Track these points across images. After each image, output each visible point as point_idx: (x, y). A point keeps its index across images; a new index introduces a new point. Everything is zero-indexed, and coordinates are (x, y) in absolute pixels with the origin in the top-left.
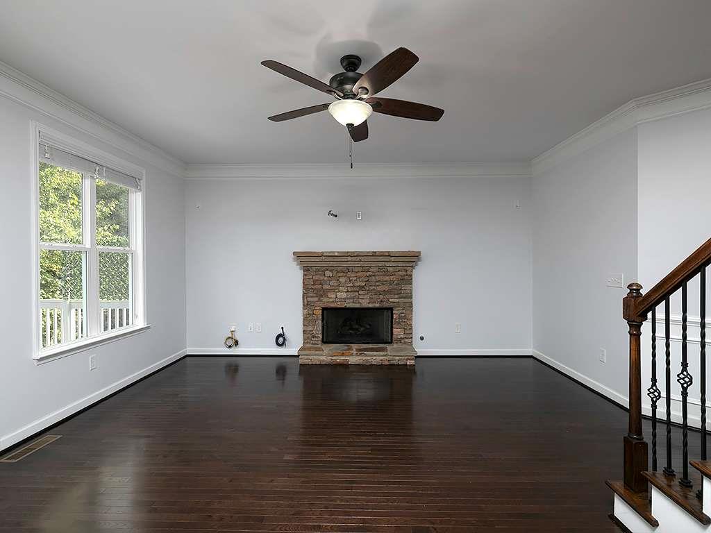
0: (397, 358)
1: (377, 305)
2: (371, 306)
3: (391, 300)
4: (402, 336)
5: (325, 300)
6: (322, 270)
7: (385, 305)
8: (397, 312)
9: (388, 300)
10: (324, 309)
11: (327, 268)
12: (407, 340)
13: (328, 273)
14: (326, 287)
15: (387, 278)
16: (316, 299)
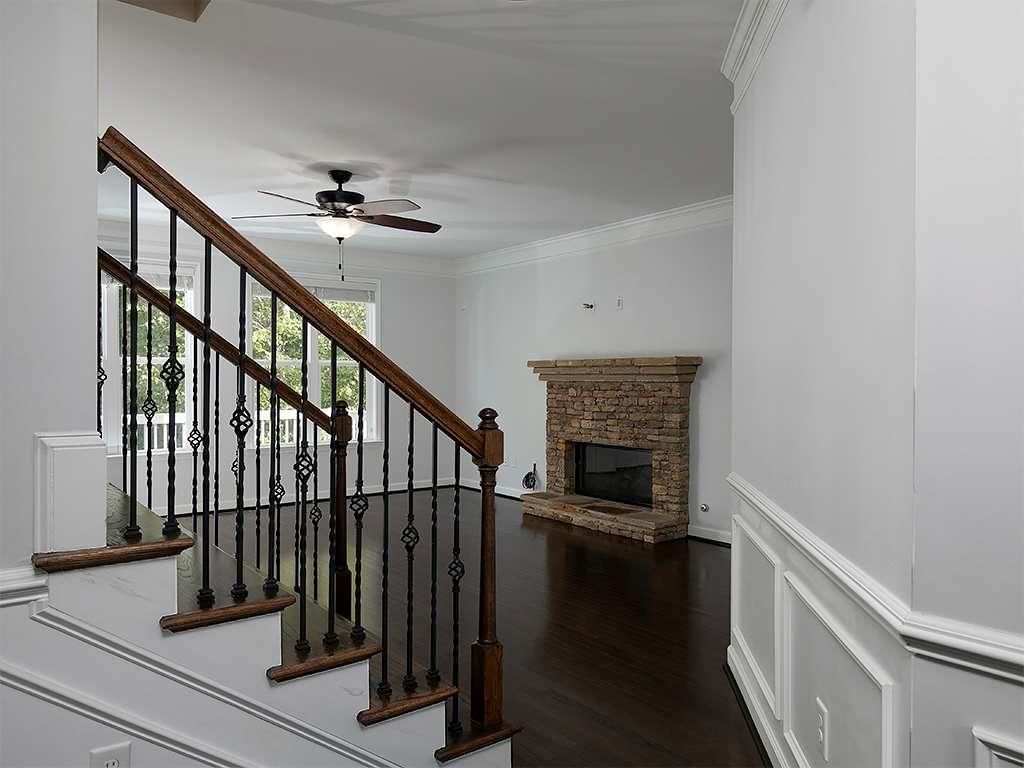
0: (630, 528)
1: (630, 443)
2: (621, 444)
3: (649, 437)
4: (664, 498)
5: (568, 430)
6: (564, 388)
7: (642, 444)
8: (656, 457)
9: (646, 435)
10: (567, 442)
11: (572, 385)
12: (670, 505)
13: (572, 392)
14: (570, 411)
15: (643, 401)
16: (559, 428)
